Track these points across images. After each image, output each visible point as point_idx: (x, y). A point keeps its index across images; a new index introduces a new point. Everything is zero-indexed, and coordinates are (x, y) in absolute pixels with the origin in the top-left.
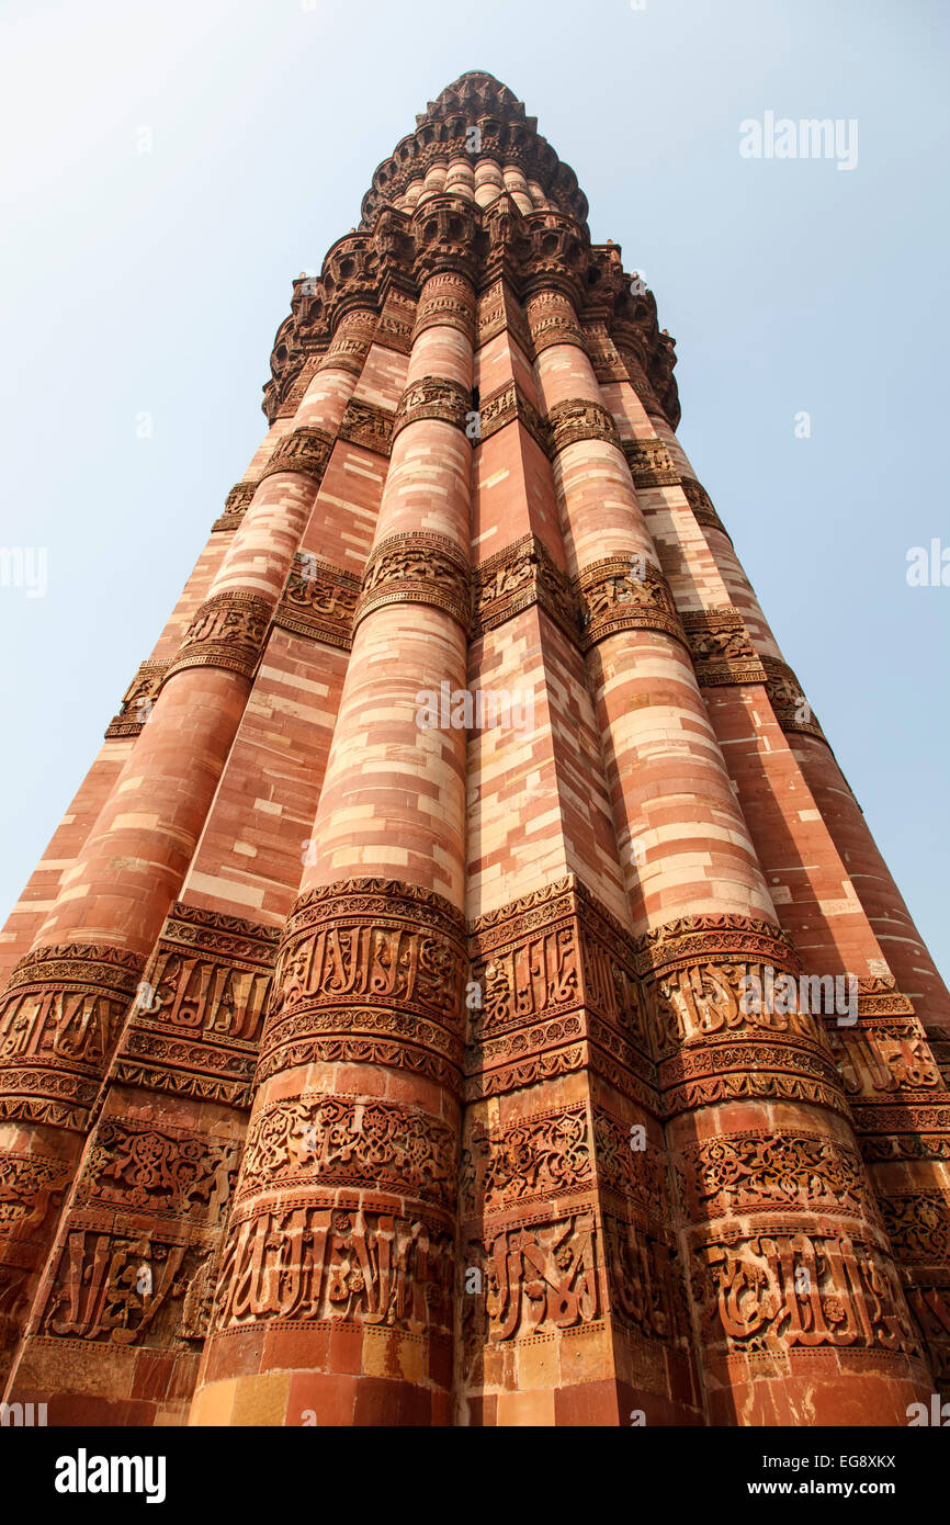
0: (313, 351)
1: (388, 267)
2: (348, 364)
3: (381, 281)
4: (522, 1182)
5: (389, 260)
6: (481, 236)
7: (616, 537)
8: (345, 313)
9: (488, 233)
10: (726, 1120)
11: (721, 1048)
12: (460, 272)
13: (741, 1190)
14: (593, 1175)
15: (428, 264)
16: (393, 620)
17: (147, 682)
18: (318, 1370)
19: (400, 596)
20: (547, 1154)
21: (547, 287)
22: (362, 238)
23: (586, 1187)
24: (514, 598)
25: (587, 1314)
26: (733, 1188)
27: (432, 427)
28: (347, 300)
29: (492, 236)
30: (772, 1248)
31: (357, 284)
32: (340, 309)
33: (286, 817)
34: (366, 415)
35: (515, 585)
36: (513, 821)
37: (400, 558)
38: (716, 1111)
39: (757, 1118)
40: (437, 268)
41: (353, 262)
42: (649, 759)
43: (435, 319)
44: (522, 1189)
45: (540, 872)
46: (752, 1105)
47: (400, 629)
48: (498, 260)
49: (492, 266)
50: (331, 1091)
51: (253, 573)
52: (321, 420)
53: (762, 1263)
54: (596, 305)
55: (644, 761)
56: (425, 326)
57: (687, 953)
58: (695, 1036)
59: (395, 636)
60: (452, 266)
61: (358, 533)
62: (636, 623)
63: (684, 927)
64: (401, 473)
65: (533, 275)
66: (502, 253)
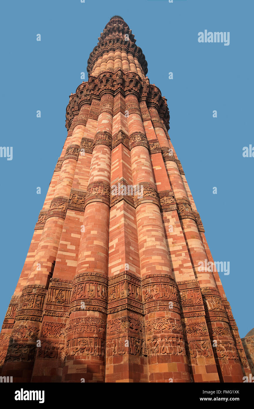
0: (94, 98)
1: (120, 87)
2: (111, 113)
3: (117, 90)
4: (194, 333)
5: (120, 86)
6: (142, 88)
7: (182, 192)
8: (106, 93)
9: (143, 88)
10: (217, 324)
11: (215, 312)
12: (137, 97)
13: (220, 336)
14: (208, 334)
15: (130, 91)
16: (152, 208)
17: (74, 194)
18: (180, 362)
19: (152, 201)
20: (199, 329)
21: (154, 106)
22: (111, 74)
23: (207, 336)
24: (170, 206)
25: (209, 355)
26: (218, 335)
27: (145, 149)
28: (107, 90)
29: (144, 89)
30: (225, 345)
31: (110, 88)
32: (104, 92)
33: (135, 251)
34: (124, 136)
35: (170, 203)
36: (180, 263)
37: (148, 190)
38: (215, 322)
39: (221, 324)
40: (132, 93)
41: (109, 80)
42: (197, 251)
43: (136, 111)
44: (194, 334)
45: (189, 276)
46: (221, 322)
47: (154, 211)
48: (145, 96)
49: (143, 97)
50: (170, 317)
51: (105, 176)
52: (109, 129)
53: (223, 347)
54: (161, 113)
55: (195, 251)
56: (133, 112)
57: (208, 294)
58: (210, 309)
59: (154, 213)
60: (135, 94)
61: (129, 173)
62: (190, 217)
63: (207, 289)
64: (141, 161)
65: (151, 102)
66: (147, 95)
